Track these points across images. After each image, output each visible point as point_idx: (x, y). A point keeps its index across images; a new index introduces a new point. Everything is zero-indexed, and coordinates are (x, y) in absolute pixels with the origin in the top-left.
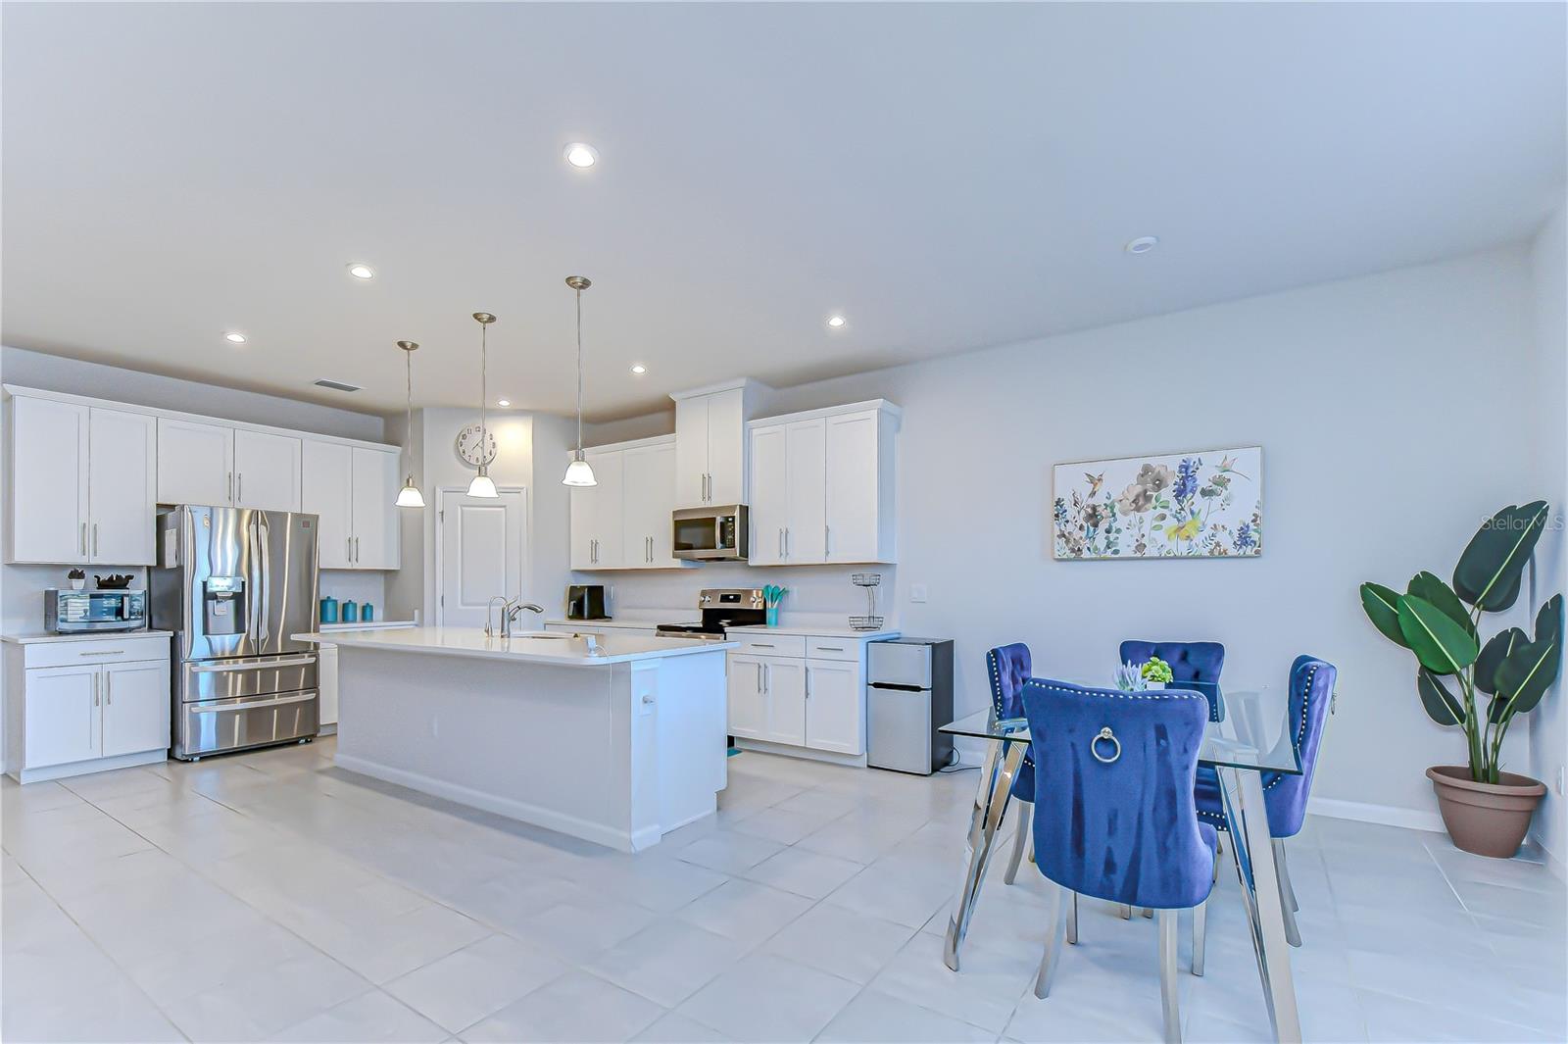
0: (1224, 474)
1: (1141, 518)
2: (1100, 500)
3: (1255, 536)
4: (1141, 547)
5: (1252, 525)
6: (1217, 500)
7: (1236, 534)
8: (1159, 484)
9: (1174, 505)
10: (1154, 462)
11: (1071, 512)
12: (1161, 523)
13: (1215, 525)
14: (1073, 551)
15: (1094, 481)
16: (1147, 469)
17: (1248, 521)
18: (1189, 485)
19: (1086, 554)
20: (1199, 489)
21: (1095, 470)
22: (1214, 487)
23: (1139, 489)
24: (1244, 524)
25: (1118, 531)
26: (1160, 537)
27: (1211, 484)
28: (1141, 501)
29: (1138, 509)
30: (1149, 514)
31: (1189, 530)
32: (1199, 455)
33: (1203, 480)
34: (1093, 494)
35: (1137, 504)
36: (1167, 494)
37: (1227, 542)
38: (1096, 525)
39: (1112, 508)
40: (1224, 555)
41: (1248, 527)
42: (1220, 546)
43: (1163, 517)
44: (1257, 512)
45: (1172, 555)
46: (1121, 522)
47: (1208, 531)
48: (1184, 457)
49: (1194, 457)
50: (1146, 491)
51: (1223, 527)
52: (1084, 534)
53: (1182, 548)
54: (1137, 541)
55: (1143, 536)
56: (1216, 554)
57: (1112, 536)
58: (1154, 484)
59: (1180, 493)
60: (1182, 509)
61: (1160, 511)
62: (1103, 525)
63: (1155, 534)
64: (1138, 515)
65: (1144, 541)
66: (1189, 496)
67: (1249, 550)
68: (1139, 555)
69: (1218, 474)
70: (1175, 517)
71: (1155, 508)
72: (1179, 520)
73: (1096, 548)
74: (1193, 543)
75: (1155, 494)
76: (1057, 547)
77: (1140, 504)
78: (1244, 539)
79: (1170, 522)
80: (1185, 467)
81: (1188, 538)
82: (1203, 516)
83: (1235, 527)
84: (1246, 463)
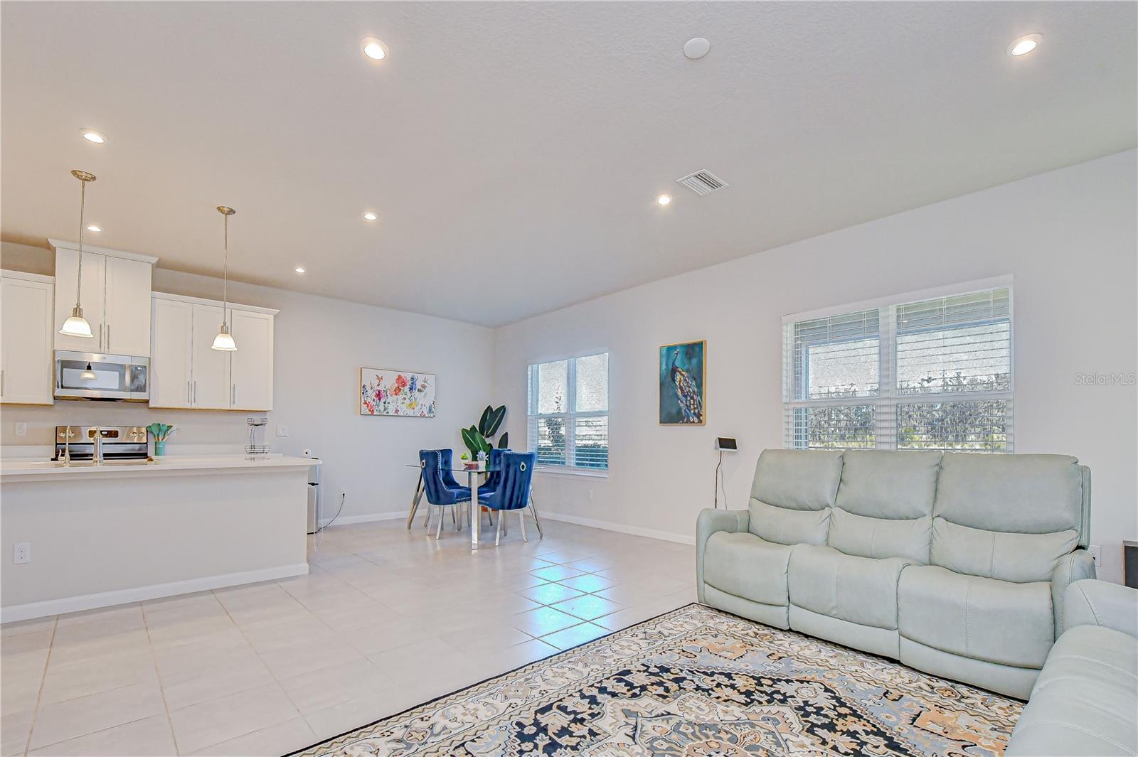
0: (425, 384)
2: (381, 388)
3: (433, 410)
4: (397, 411)
5: (433, 405)
6: (423, 394)
7: (428, 408)
8: (404, 384)
9: (409, 394)
10: (402, 375)
11: (370, 392)
12: (405, 401)
13: (422, 404)
14: (370, 411)
15: (380, 379)
16: (399, 377)
17: (432, 403)
18: (414, 386)
19: (375, 413)
20: (417, 389)
21: (380, 373)
22: (422, 389)
23: (396, 385)
24: (430, 404)
25: (389, 403)
26: (404, 407)
27: (421, 387)
28: (398, 390)
29: (396, 394)
30: (401, 397)
31: (414, 405)
32: (418, 375)
33: (418, 384)
34: (378, 385)
35: (396, 392)
36: (407, 389)
37: (426, 412)
38: (380, 400)
39: (387, 392)
40: (424, 416)
41: (431, 406)
42: (423, 413)
43: (405, 399)
44: (434, 400)
45: (408, 415)
46: (390, 399)
47: (420, 406)
48: (413, 374)
49: (416, 375)
50: (399, 387)
51: (424, 405)
52: (374, 403)
53: (412, 412)
54: (396, 408)
55: (398, 406)
56: (422, 416)
57: (386, 405)
58: (402, 384)
59: (411, 389)
60: (412, 396)
61: (404, 396)
62: (383, 400)
63: (402, 406)
64: (396, 397)
65: (398, 408)
66: (414, 391)
67: (432, 415)
68: (396, 414)
69: (423, 383)
70: (409, 399)
71: (402, 395)
72: (410, 401)
73: (380, 410)
74: (415, 411)
75: (402, 389)
76: (363, 409)
78: (430, 410)
79: (407, 402)
80: (413, 379)
81: (414, 409)
82: (418, 400)
83: (428, 406)
84: (431, 379)
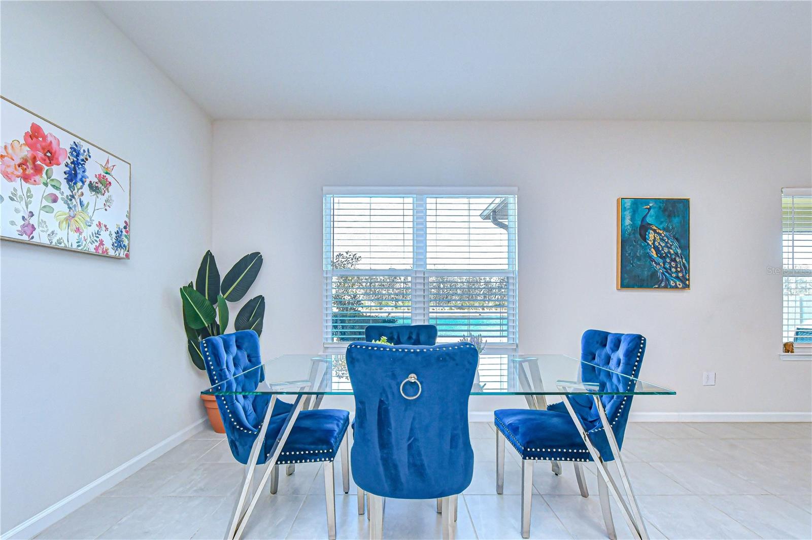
0: (107, 176)
1: (29, 191)
3: (126, 242)
4: (30, 228)
5: (124, 230)
6: (102, 199)
7: (114, 235)
8: (51, 158)
9: (65, 187)
10: (47, 129)
12: (53, 205)
13: (100, 223)
16: (36, 132)
17: (122, 225)
18: (80, 172)
20: (87, 183)
22: (100, 185)
23: (26, 152)
24: (119, 228)
26: (51, 221)
27: (97, 181)
29: (26, 178)
30: (39, 191)
31: (79, 221)
32: (91, 148)
33: (92, 171)
35: (24, 170)
36: (59, 172)
37: (108, 243)
40: (106, 254)
41: (122, 232)
42: (103, 245)
43: (55, 200)
44: (127, 220)
45: (63, 245)
47: (94, 228)
48: (77, 140)
49: (85, 146)
50: (34, 159)
51: (105, 226)
53: (71, 240)
54: (23, 218)
55: (32, 214)
56: (100, 252)
58: (45, 155)
59: (72, 177)
60: (73, 197)
61: (50, 190)
63: (44, 216)
64: (26, 186)
65: (33, 221)
66: (79, 184)
67: (122, 253)
68: (25, 238)
69: (103, 174)
70: (66, 203)
71: (46, 184)
72: (70, 208)
74: (82, 236)
75: (46, 168)
77: (27, 172)
78: (119, 243)
79: (61, 207)
80: (75, 151)
81: (78, 230)
82: (90, 210)
83: (113, 230)
84: (119, 174)
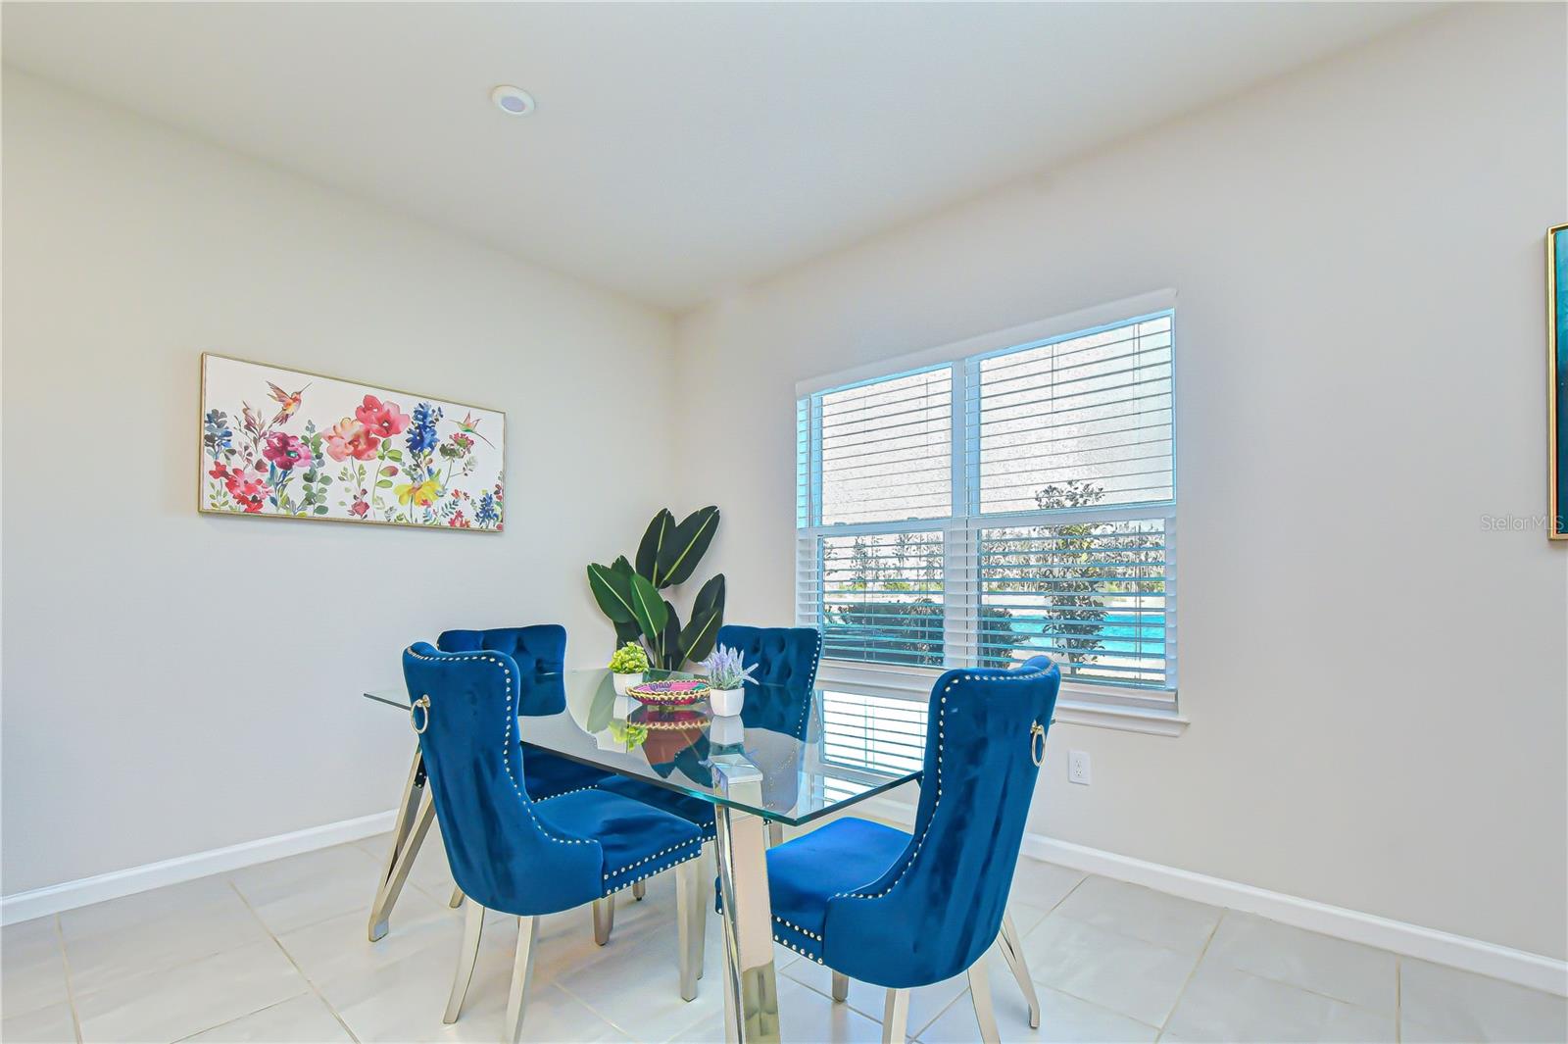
0: (468, 434)
1: (361, 467)
2: (294, 428)
3: (498, 510)
4: (361, 507)
5: (494, 497)
6: (459, 464)
7: (479, 504)
8: (389, 426)
9: (408, 459)
10: (382, 397)
11: (239, 439)
12: (392, 479)
13: (456, 491)
14: (242, 500)
15: (289, 401)
16: (370, 404)
17: (491, 491)
18: (428, 437)
19: (268, 508)
20: (438, 446)
21: (290, 383)
22: (456, 447)
23: (359, 427)
24: (487, 494)
25: (326, 480)
26: (389, 497)
27: (453, 442)
28: (361, 446)
29: (358, 455)
30: (373, 466)
31: (427, 492)
32: (443, 406)
33: (444, 433)
34: (283, 418)
35: (356, 447)
36: (399, 442)
37: (470, 513)
38: (287, 466)
39: (317, 446)
40: (465, 528)
41: (491, 498)
42: (462, 517)
43: (394, 472)
44: (499, 483)
45: (404, 521)
46: (331, 467)
47: (449, 498)
48: (423, 401)
49: (434, 405)
50: (367, 433)
51: (465, 494)
52: (265, 477)
53: (418, 514)
54: (355, 497)
55: (365, 492)
56: (458, 525)
57: (315, 486)
58: (381, 426)
59: (417, 444)
60: (418, 466)
61: (388, 462)
62: (298, 471)
63: (380, 492)
64: (357, 463)
65: (366, 499)
66: (427, 450)
67: (492, 525)
68: (357, 517)
69: (461, 432)
70: (408, 473)
71: (382, 458)
72: (414, 479)
73: (288, 501)
74: (431, 510)
75: (382, 439)
76: (207, 491)
77: (360, 448)
78: (486, 512)
79: (402, 480)
80: (422, 414)
81: (425, 502)
82: (442, 478)
83: (478, 497)
84: (489, 427)
